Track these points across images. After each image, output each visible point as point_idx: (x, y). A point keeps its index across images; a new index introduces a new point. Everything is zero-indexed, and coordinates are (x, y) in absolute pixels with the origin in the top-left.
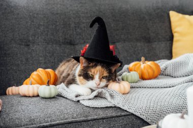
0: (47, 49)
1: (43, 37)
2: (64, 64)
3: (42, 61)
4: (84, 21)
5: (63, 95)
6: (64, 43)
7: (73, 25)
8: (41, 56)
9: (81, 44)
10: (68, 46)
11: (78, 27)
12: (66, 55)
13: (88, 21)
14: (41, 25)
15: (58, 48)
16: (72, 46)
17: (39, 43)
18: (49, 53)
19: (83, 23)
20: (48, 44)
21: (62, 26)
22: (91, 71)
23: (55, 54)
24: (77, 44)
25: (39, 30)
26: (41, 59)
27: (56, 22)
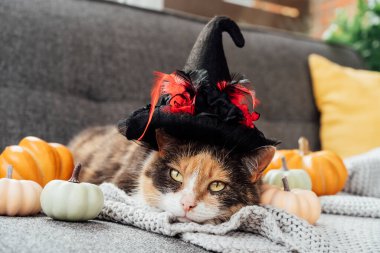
0: (29, 99)
1: (20, 68)
2: (90, 139)
3: (14, 131)
4: (124, 46)
6: (73, 92)
7: (96, 51)
8: (12, 117)
9: (115, 100)
10: (84, 102)
11: (110, 58)
12: (77, 122)
13: (133, 47)
14: (16, 36)
15: (58, 102)
16: (93, 105)
17: (10, 83)
18: (34, 111)
19: (123, 50)
20: (32, 87)
21: (71, 49)
23: (50, 117)
24: (104, 100)
25: (11, 50)
26: (11, 123)
27: (56, 35)
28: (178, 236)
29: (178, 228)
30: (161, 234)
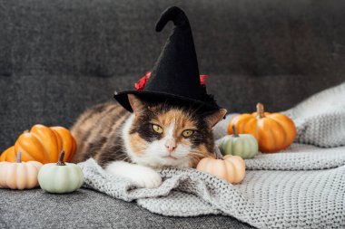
0: (49, 83)
1: (41, 58)
3: (38, 110)
4: (126, 28)
5: (96, 187)
6: (84, 72)
7: (103, 35)
8: (36, 99)
9: (120, 75)
10: (93, 79)
11: (114, 39)
12: (89, 97)
13: (133, 27)
14: (36, 32)
15: (72, 82)
16: (102, 81)
17: (33, 72)
18: (54, 92)
19: (125, 32)
20: (51, 72)
21: (81, 37)
22: (157, 119)
23: (65, 96)
24: (111, 76)
25: (33, 44)
26: (35, 104)
27: (68, 26)
28: (134, 201)
29: (133, 195)
30: (122, 200)
